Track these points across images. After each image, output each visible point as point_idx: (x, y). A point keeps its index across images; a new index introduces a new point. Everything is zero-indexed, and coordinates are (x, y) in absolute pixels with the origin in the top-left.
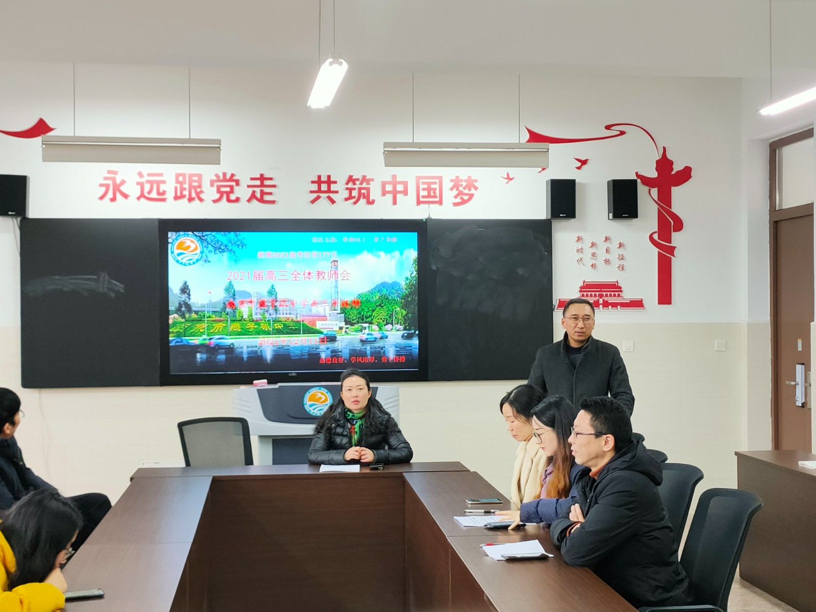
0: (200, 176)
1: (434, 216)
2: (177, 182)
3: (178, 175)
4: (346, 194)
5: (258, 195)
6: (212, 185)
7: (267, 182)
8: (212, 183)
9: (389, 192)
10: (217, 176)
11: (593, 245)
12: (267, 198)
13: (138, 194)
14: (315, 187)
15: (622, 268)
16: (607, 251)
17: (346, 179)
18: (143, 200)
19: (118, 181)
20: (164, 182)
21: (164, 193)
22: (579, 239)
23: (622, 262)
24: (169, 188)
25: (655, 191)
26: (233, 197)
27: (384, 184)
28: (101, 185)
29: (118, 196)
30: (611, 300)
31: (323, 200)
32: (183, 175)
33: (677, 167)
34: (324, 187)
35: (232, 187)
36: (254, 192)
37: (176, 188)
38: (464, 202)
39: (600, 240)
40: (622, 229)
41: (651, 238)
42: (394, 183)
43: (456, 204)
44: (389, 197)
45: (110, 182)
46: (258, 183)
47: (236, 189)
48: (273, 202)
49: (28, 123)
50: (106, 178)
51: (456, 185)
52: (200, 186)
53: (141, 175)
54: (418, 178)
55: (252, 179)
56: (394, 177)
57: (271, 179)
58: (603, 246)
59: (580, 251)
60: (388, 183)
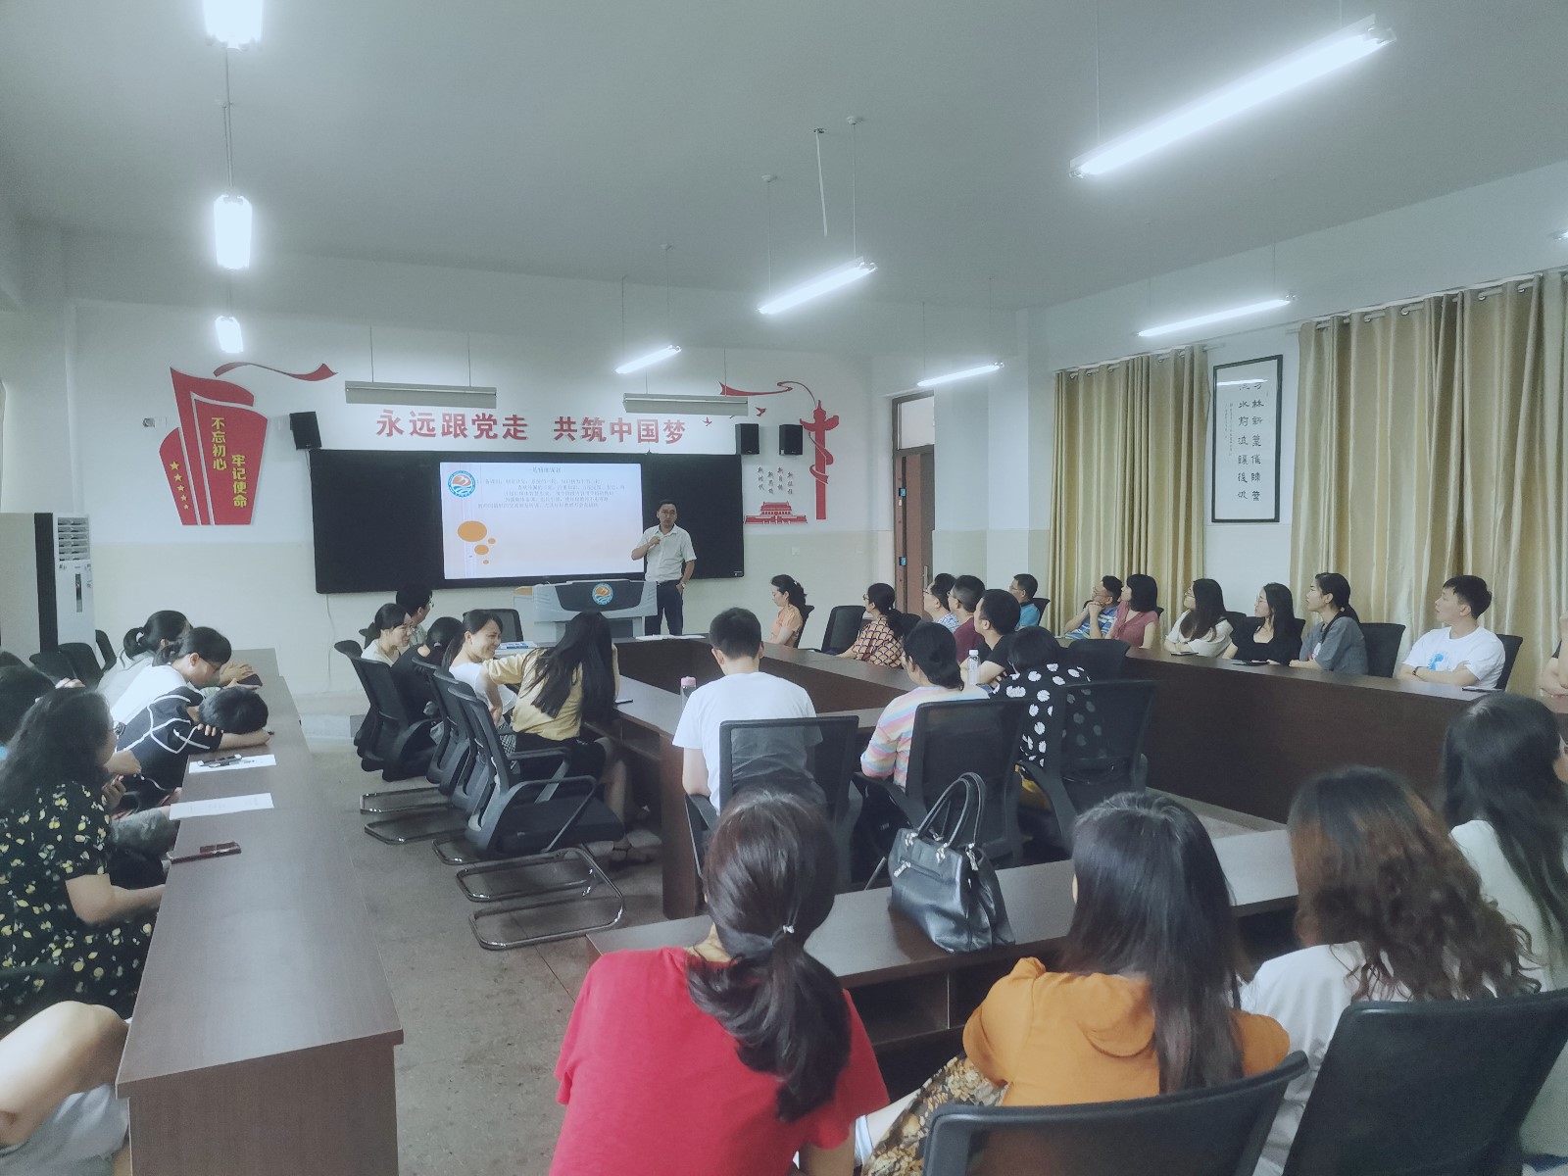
0: (463, 416)
1: (652, 452)
2: (445, 420)
3: (444, 415)
4: (583, 433)
5: (512, 432)
6: (474, 424)
7: (519, 422)
8: (474, 421)
9: (616, 432)
10: (477, 415)
11: (770, 474)
12: (519, 435)
13: (412, 430)
14: (558, 427)
15: (790, 492)
16: (781, 479)
17: (581, 421)
18: (415, 435)
19: (393, 419)
20: (433, 420)
21: (433, 429)
22: (760, 470)
23: (791, 488)
24: (438, 425)
25: (813, 434)
26: (491, 434)
27: (613, 425)
28: (379, 422)
29: (394, 431)
30: (784, 517)
31: (565, 438)
32: (450, 415)
33: (829, 416)
34: (565, 427)
35: (490, 425)
36: (509, 430)
37: (443, 425)
38: (674, 440)
39: (775, 472)
40: (791, 463)
41: (811, 468)
42: (621, 425)
43: (668, 442)
44: (617, 435)
45: (386, 419)
46: (512, 422)
47: (494, 427)
48: (525, 438)
49: (312, 367)
50: (382, 417)
51: (668, 427)
52: (463, 424)
53: (413, 414)
54: (639, 422)
55: (506, 419)
56: (621, 419)
57: (523, 419)
58: (777, 475)
59: (761, 479)
60: (616, 424)
